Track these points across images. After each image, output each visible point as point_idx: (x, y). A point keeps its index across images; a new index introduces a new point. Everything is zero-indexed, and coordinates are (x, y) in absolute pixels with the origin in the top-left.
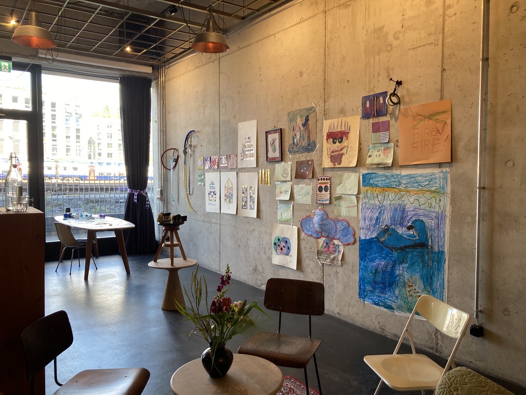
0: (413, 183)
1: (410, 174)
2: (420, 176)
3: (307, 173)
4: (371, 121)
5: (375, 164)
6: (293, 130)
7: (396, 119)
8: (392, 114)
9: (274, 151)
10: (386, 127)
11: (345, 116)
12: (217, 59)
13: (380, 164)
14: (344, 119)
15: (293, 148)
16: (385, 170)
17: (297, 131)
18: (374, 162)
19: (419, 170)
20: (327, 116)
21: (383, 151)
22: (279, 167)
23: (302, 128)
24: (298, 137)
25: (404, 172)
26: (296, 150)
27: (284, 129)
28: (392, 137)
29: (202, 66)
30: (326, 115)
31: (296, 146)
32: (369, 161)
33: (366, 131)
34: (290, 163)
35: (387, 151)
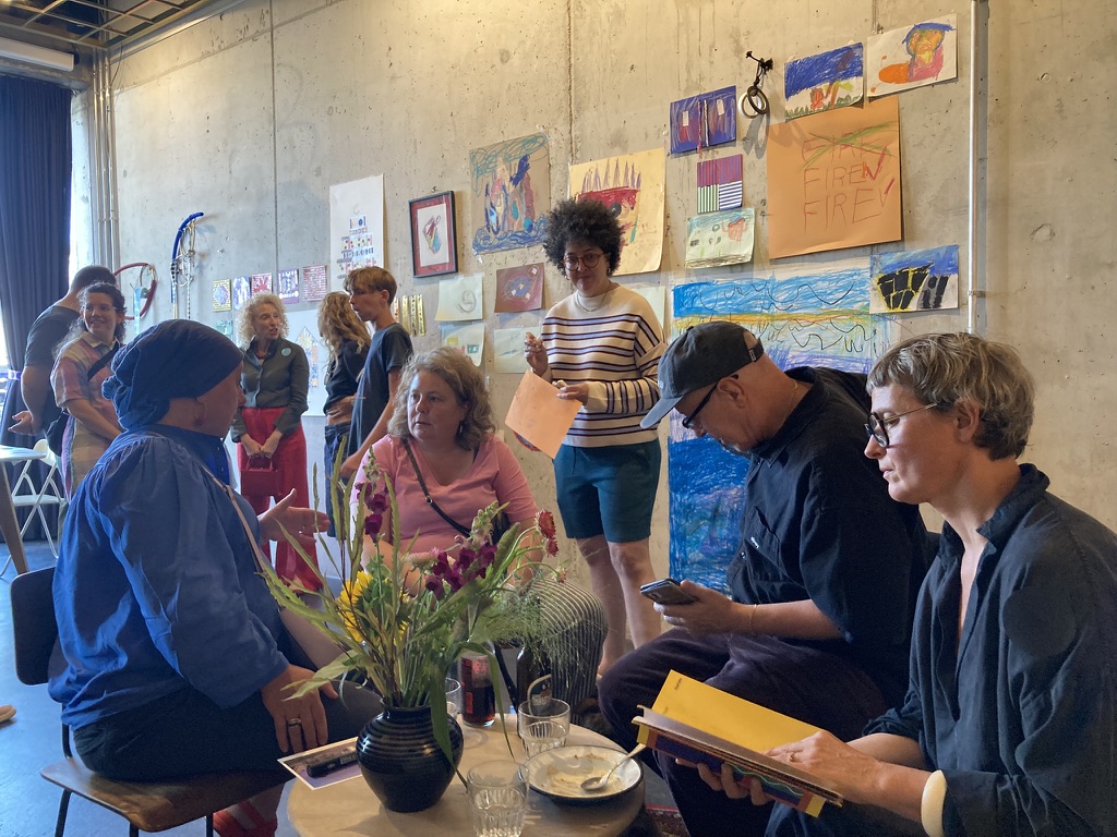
0: (806, 297)
1: (798, 278)
2: (824, 279)
3: (528, 296)
4: (695, 158)
5: (708, 261)
6: (487, 193)
7: (760, 152)
8: (750, 140)
9: (435, 248)
10: (734, 170)
11: (625, 151)
12: (263, 32)
13: (721, 260)
14: (623, 160)
15: (488, 238)
16: (732, 272)
17: (498, 196)
18: (705, 257)
19: (822, 265)
20: (578, 155)
21: (727, 228)
22: (448, 288)
23: (511, 188)
24: (500, 209)
25: (783, 274)
26: (496, 242)
27: (461, 193)
28: (749, 192)
29: (220, 50)
30: (574, 153)
31: (496, 233)
32: (691, 254)
33: (681, 185)
34: (478, 277)
35: (737, 228)
